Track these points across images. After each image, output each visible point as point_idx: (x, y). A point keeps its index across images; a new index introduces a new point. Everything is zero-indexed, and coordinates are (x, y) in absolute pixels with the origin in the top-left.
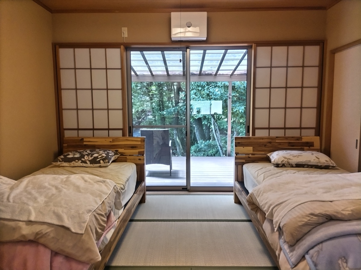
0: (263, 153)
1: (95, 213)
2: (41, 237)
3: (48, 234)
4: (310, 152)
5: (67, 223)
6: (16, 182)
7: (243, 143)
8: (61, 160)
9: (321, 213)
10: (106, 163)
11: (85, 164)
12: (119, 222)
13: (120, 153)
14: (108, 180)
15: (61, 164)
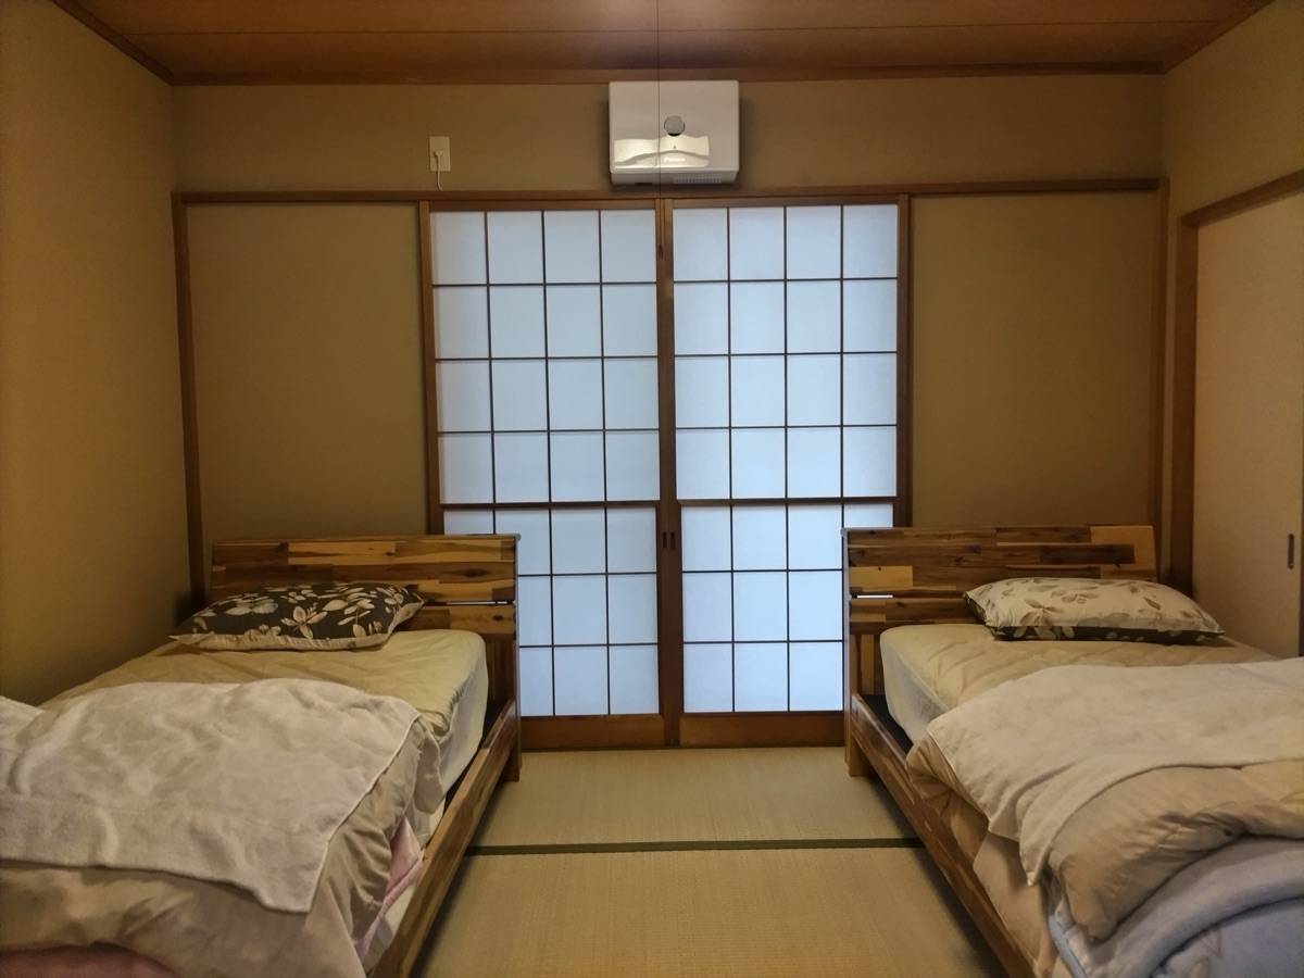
0: (952, 588)
1: (347, 829)
2: (145, 930)
3: (172, 915)
4: (1125, 581)
5: (245, 872)
6: (38, 711)
7: (878, 553)
8: (205, 627)
9: (1208, 812)
10: (375, 632)
11: (295, 639)
12: (430, 861)
13: (424, 595)
14: (391, 700)
15: (203, 640)
